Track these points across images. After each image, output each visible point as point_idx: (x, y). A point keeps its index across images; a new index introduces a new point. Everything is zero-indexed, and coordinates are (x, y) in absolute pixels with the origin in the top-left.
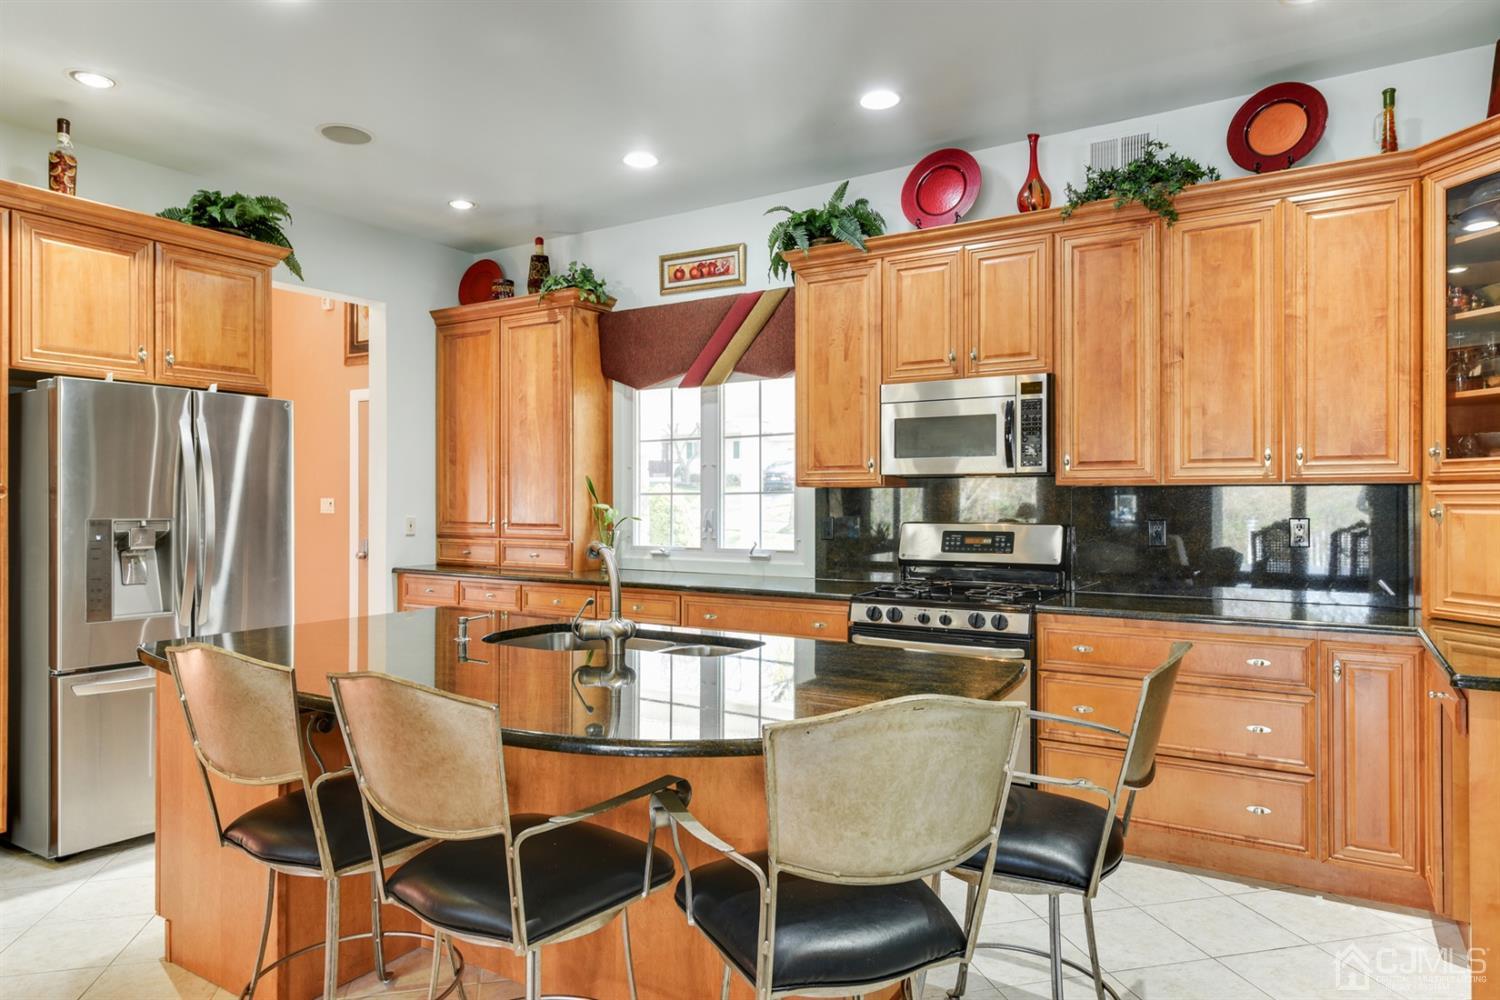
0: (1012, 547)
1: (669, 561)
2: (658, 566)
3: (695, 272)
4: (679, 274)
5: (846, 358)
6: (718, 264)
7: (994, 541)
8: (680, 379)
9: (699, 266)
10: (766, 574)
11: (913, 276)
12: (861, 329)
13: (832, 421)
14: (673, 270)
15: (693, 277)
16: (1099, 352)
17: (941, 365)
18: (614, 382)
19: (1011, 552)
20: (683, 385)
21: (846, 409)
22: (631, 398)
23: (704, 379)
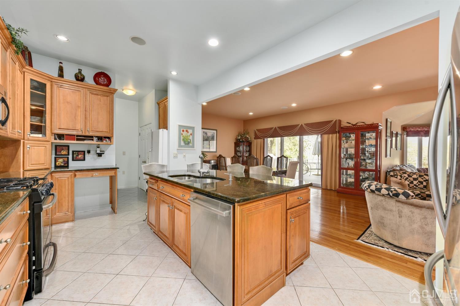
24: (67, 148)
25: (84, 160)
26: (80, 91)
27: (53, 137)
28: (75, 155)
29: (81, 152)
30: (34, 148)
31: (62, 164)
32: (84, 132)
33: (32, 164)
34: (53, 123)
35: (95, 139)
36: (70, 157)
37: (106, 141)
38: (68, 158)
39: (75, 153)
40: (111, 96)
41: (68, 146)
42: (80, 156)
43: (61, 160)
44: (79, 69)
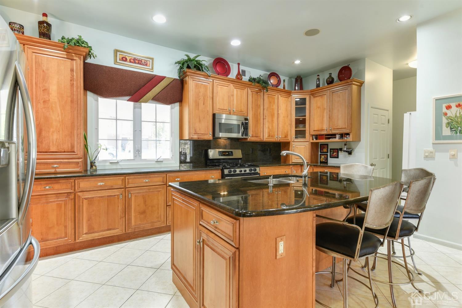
0: (233, 154)
1: (120, 165)
2: (114, 167)
3: (132, 61)
4: (124, 59)
5: (204, 104)
6: (143, 61)
7: (229, 153)
8: (128, 98)
9: (134, 59)
10: (162, 166)
11: (221, 87)
12: (208, 97)
13: (200, 121)
14: (121, 56)
15: (130, 62)
16: (255, 114)
17: (226, 111)
18: (88, 92)
19: (233, 156)
20: (128, 100)
21: (204, 118)
22: (97, 101)
23: (139, 100)
24: (326, 146)
25: (338, 157)
26: (325, 94)
27: (311, 138)
28: (331, 153)
29: (335, 150)
30: (297, 147)
31: (324, 160)
32: (328, 132)
33: (296, 159)
34: (311, 127)
35: (338, 136)
36: (329, 154)
37: (347, 138)
38: (327, 155)
39: (331, 150)
40: (349, 89)
41: (327, 145)
42: (335, 154)
43: (323, 157)
44: (329, 74)
